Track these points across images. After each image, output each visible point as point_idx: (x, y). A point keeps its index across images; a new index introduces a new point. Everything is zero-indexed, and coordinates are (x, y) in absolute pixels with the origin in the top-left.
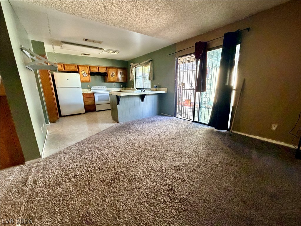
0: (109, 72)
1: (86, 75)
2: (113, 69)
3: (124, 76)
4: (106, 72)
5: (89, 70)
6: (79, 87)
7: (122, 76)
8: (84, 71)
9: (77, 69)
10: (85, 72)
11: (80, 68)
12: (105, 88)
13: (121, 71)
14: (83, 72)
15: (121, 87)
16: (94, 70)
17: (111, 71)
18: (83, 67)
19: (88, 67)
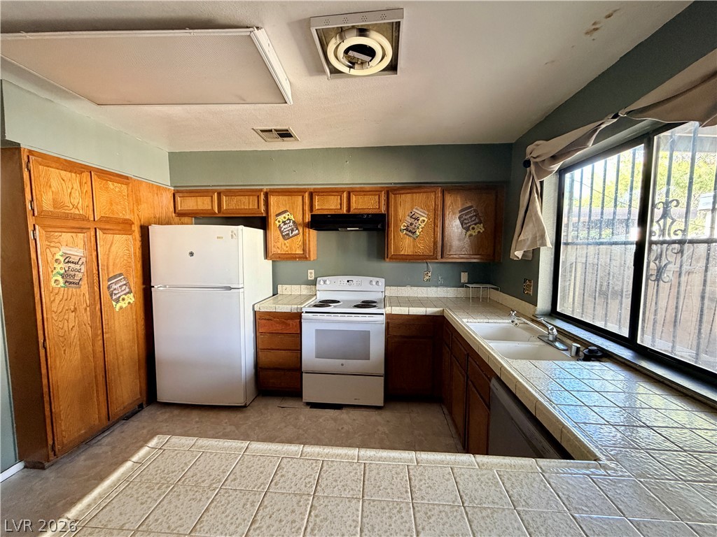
0: (396, 215)
1: (292, 230)
2: (419, 197)
3: (480, 228)
4: (383, 210)
5: (307, 208)
6: (230, 288)
7: (467, 229)
8: (286, 214)
9: (263, 208)
10: (292, 217)
11: (272, 199)
12: (375, 287)
13: (469, 204)
14: (281, 218)
15: (462, 286)
16: (330, 205)
17: (408, 205)
18: (286, 198)
19: (307, 195)
